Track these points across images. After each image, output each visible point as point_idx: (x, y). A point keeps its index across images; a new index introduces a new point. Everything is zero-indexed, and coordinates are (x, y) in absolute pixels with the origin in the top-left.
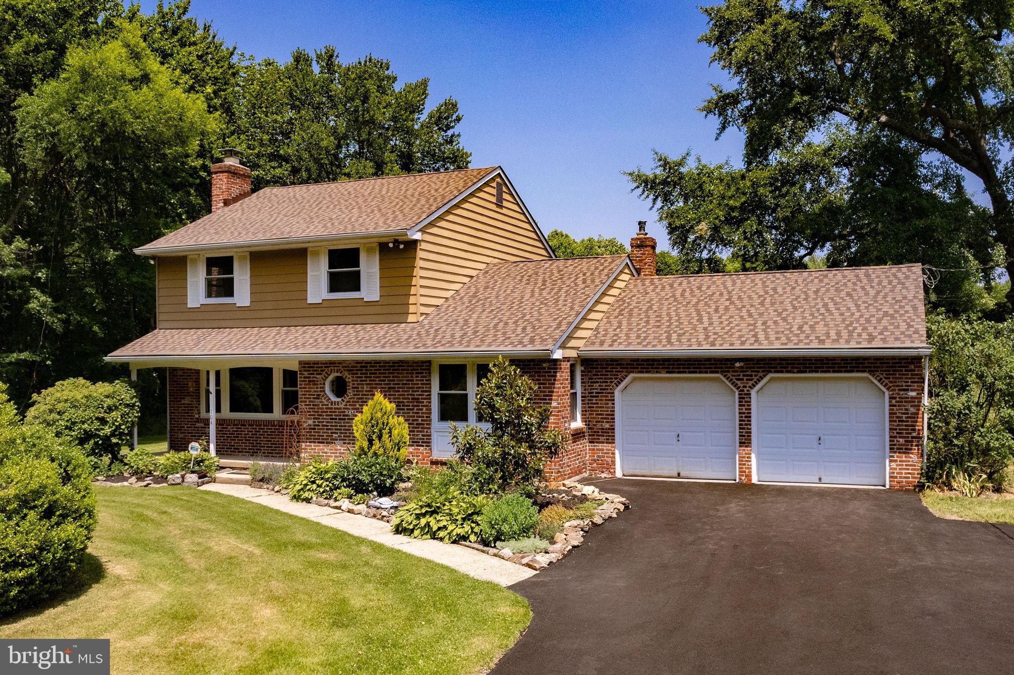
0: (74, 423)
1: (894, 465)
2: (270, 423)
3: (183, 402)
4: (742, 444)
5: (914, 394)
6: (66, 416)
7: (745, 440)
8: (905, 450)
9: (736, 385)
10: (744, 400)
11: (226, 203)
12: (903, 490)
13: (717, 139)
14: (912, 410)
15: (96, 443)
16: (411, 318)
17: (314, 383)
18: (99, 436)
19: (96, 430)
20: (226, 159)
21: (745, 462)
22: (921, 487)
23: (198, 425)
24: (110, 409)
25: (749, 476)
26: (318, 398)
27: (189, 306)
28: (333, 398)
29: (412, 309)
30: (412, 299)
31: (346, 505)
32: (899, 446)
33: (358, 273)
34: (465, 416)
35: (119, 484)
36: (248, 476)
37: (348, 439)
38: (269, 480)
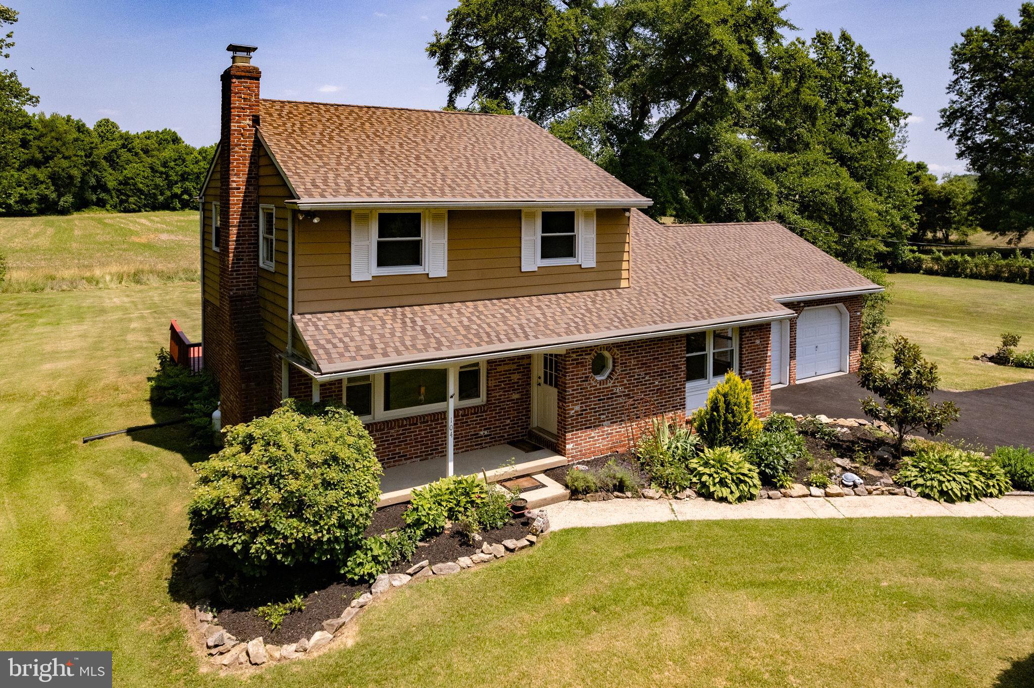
5: (859, 313)
7: (792, 356)
8: (855, 348)
10: (793, 328)
14: (858, 323)
16: (624, 284)
17: (582, 364)
25: (794, 380)
26: (586, 379)
27: (353, 279)
28: (598, 377)
29: (625, 274)
30: (625, 265)
31: (817, 491)
32: (853, 346)
33: (573, 239)
34: (702, 374)
35: (464, 560)
36: (557, 487)
37: (615, 418)
38: (620, 488)
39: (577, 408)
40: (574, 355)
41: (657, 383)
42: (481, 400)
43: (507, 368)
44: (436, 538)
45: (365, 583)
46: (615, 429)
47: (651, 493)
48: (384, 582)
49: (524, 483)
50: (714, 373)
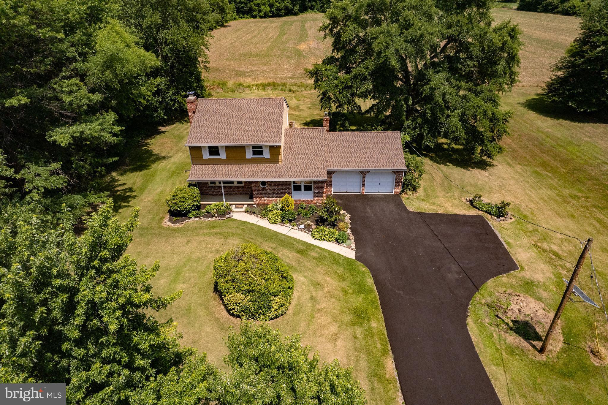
0: (189, 204)
1: (395, 189)
2: (235, 187)
5: (401, 175)
6: (186, 202)
7: (363, 185)
8: (398, 187)
9: (362, 175)
10: (364, 177)
11: (194, 112)
12: (396, 195)
14: (400, 179)
15: (195, 207)
16: (280, 163)
17: (257, 184)
18: (195, 205)
21: (363, 190)
22: (401, 194)
23: (209, 188)
25: (364, 193)
26: (258, 187)
27: (204, 158)
28: (263, 187)
29: (280, 160)
30: (280, 158)
31: (291, 227)
32: (397, 186)
33: (262, 151)
34: (300, 190)
35: (210, 219)
36: (243, 209)
37: (268, 197)
38: (254, 213)
39: (256, 193)
41: (281, 190)
42: (243, 185)
44: (210, 214)
45: (190, 218)
46: (268, 199)
47: (259, 216)
48: (193, 219)
49: (240, 206)
50: (305, 190)
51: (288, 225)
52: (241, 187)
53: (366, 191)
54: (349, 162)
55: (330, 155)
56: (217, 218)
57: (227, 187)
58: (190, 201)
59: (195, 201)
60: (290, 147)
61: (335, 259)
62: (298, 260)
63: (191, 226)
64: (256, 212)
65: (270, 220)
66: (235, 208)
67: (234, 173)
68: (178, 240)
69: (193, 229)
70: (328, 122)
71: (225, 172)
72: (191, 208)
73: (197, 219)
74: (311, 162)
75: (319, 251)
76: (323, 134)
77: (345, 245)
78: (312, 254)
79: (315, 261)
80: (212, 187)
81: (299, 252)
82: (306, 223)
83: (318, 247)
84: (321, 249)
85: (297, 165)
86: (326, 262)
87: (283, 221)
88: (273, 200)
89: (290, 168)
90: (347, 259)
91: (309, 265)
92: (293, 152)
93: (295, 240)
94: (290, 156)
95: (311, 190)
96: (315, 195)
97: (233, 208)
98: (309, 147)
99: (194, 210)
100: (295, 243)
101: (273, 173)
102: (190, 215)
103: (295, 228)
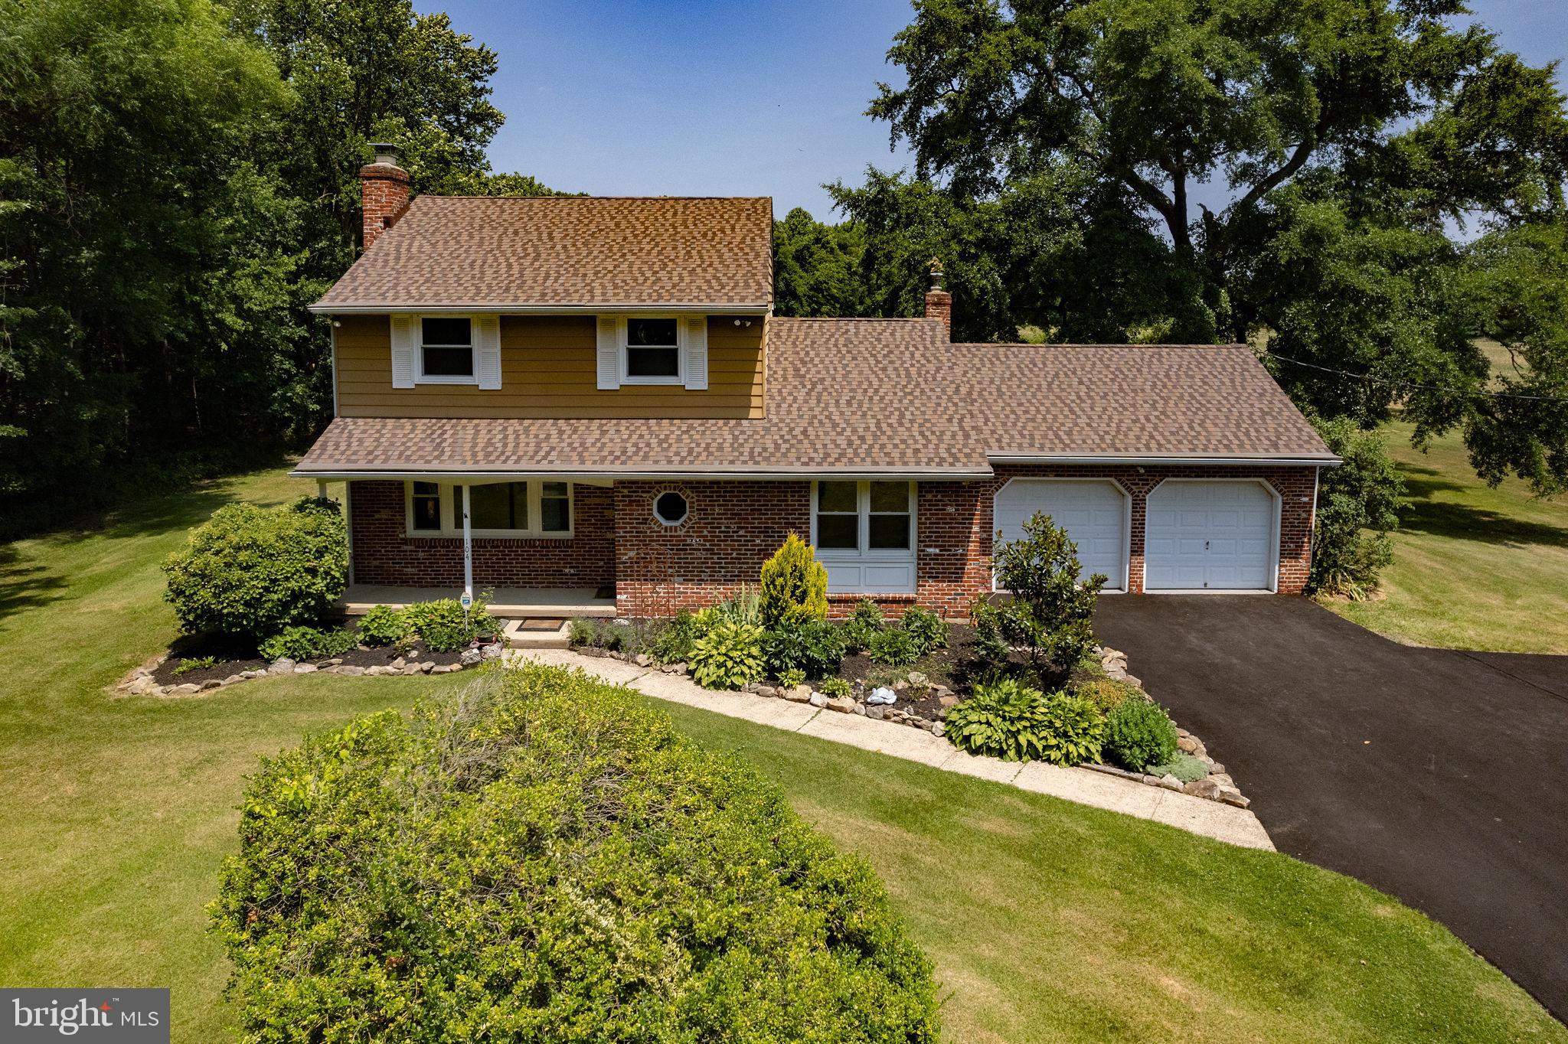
0: (274, 581)
1: (1283, 570)
3: (377, 516)
4: (1133, 552)
5: (1306, 499)
6: (261, 571)
7: (1137, 549)
8: (1295, 555)
9: (1130, 490)
10: (1139, 506)
11: (388, 223)
12: (1290, 596)
13: (892, 150)
14: (1304, 515)
15: (306, 607)
16: (754, 413)
17: (639, 503)
18: (309, 595)
19: (308, 587)
20: (379, 158)
21: (1135, 572)
22: (1313, 591)
23: (405, 548)
24: (320, 553)
25: (1140, 586)
26: (645, 521)
27: (395, 386)
28: (665, 523)
29: (755, 402)
30: (755, 390)
31: (818, 698)
32: (1290, 551)
33: (674, 353)
34: (851, 542)
35: (374, 669)
36: (564, 634)
37: (691, 574)
38: (615, 646)
39: (632, 554)
40: (626, 491)
41: (758, 541)
42: (570, 534)
43: (598, 501)
44: (381, 647)
45: (268, 662)
46: (691, 588)
47: (642, 658)
48: (283, 665)
49: (546, 624)
50: (875, 544)
51: (803, 690)
52: (559, 544)
53: (1153, 579)
54: (1069, 433)
55: (975, 409)
56: (417, 666)
57: (495, 543)
58: (282, 566)
59: (313, 572)
60: (797, 370)
61: (1150, 858)
62: (906, 860)
63: (260, 695)
64: (627, 641)
65: (702, 672)
66: (520, 629)
67: (532, 448)
68: (146, 754)
69: (265, 708)
70: (947, 310)
71: (489, 443)
72: (285, 606)
73: (308, 668)
74: (902, 416)
75: (1026, 809)
76: (933, 337)
77: (1170, 779)
78: (986, 826)
79: (1019, 864)
80: (420, 543)
81: (897, 812)
82: (901, 685)
83: (1010, 790)
84: (1034, 799)
85: (835, 425)
86: (1095, 871)
87: (772, 676)
88: (711, 590)
89: (804, 432)
90: (1235, 854)
91: (984, 885)
92: (814, 385)
93: (855, 753)
94: (801, 395)
95: (904, 544)
96: (928, 570)
97: (510, 630)
98: (884, 369)
99: (297, 622)
100: (859, 769)
101: (720, 448)
102: (275, 646)
103: (847, 702)
